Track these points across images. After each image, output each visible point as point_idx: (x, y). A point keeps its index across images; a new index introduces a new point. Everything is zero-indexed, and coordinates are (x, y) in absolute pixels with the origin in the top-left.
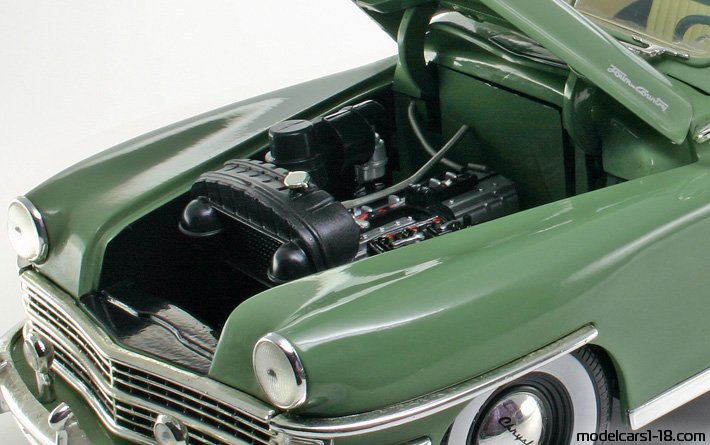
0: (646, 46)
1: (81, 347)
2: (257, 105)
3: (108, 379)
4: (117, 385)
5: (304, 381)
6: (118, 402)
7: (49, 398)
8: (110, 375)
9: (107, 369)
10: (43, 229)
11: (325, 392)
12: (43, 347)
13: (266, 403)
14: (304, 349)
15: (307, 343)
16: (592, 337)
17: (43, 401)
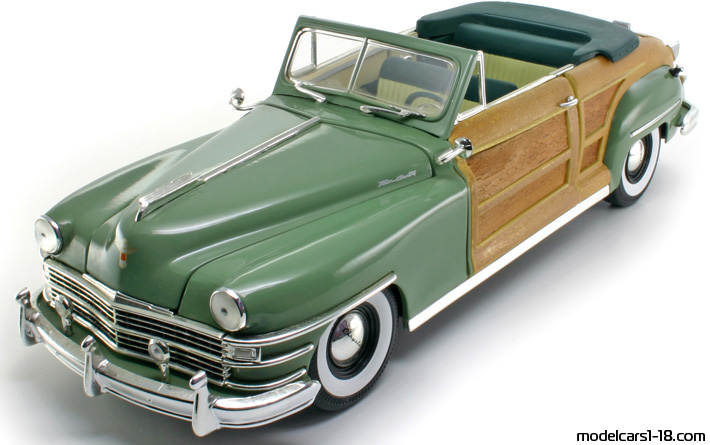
0: (399, 111)
1: (89, 302)
2: (171, 153)
3: (112, 320)
4: (119, 323)
5: (244, 314)
6: (119, 333)
7: (70, 333)
8: (114, 318)
9: (112, 314)
10: (59, 234)
11: (256, 320)
12: (67, 302)
13: (219, 328)
14: (244, 296)
15: (246, 291)
16: (393, 280)
17: (66, 334)
